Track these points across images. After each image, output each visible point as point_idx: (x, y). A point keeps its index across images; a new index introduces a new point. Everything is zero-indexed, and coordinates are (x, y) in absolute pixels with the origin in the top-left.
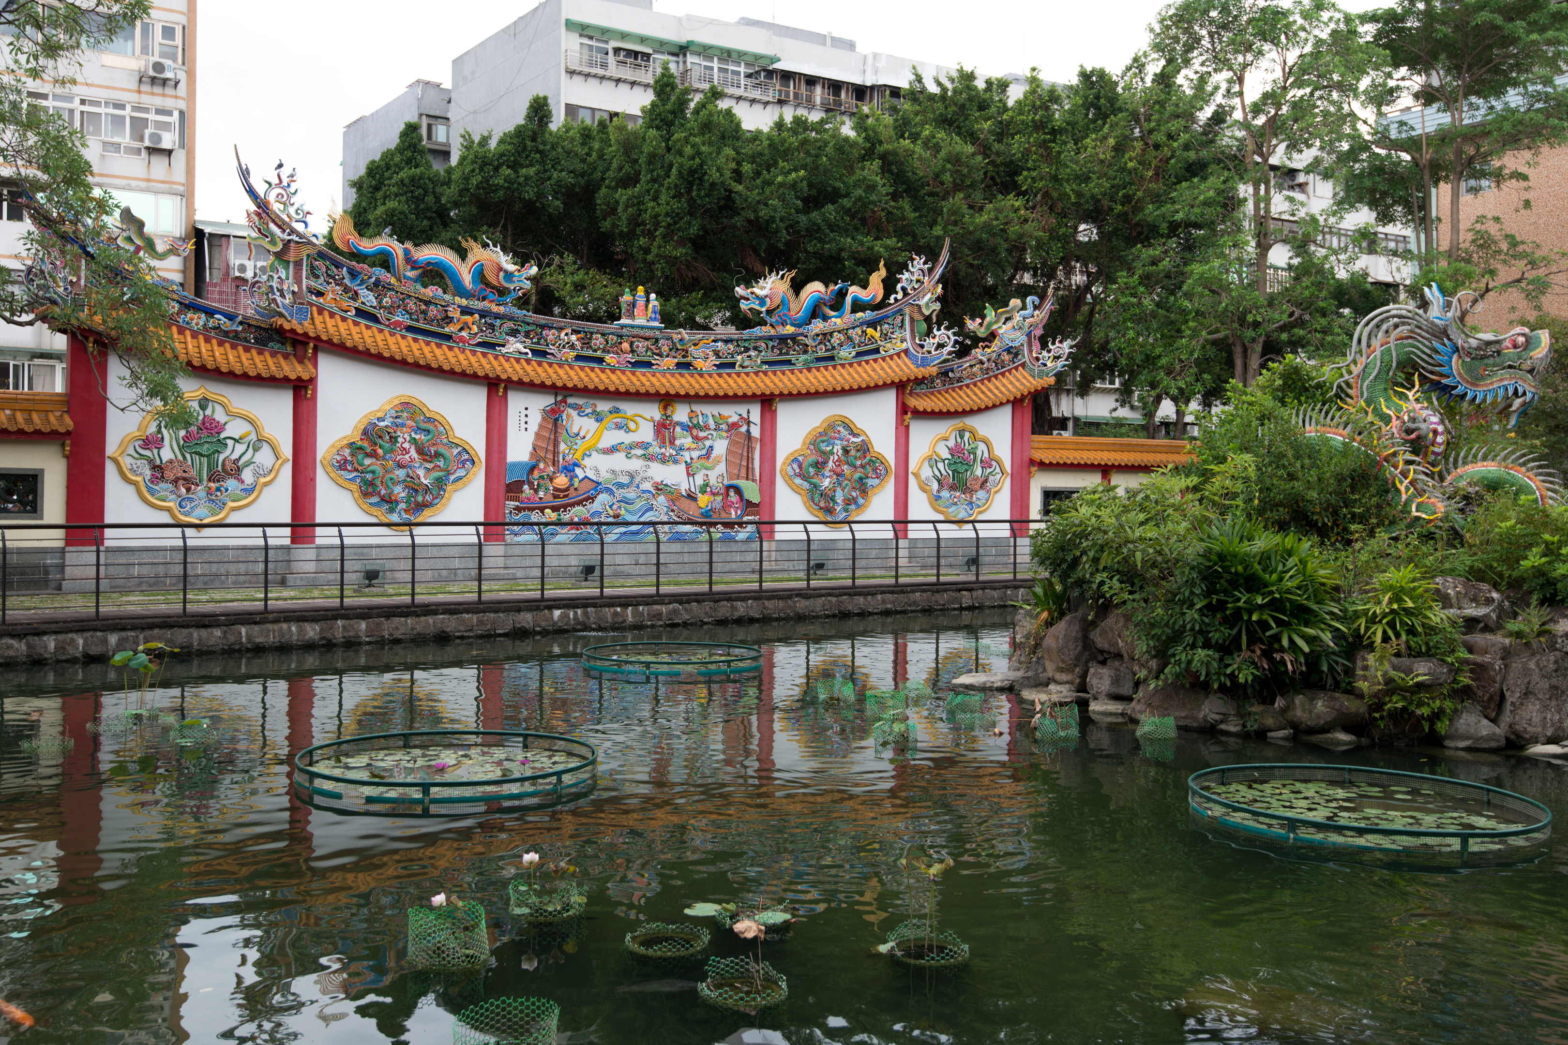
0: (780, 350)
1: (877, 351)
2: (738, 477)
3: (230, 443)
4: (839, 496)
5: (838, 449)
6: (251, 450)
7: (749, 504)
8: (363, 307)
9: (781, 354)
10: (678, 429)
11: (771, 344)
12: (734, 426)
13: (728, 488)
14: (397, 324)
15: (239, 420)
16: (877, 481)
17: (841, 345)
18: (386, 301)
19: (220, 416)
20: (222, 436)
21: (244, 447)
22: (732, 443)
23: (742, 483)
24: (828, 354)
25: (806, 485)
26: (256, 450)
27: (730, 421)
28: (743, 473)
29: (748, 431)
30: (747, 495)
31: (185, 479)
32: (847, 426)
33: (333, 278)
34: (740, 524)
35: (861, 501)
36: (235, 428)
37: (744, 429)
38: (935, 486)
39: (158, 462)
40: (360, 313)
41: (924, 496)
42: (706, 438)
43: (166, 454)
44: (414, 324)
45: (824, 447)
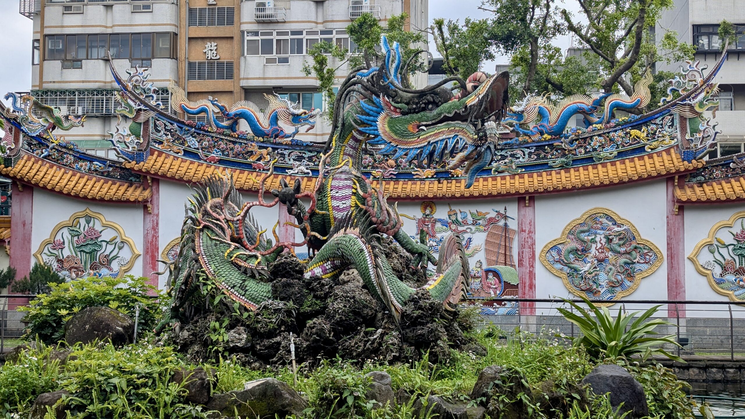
0: (538, 155)
1: (642, 149)
2: (497, 263)
3: (104, 244)
4: (603, 279)
5: (600, 238)
6: (117, 250)
7: (507, 285)
8: (189, 149)
9: (539, 158)
10: (438, 225)
11: (527, 151)
12: (491, 221)
13: (487, 271)
14: (212, 159)
15: (109, 229)
16: (646, 266)
17: (602, 146)
18: (205, 143)
19: (98, 227)
20: (99, 240)
21: (113, 246)
22: (490, 235)
23: (500, 268)
24: (588, 155)
25: (566, 269)
26: (120, 248)
27: (488, 216)
28: (502, 259)
29: (506, 224)
30: (506, 278)
31: (76, 268)
32: (609, 217)
33: (169, 131)
34: (500, 302)
35: (627, 283)
36: (107, 235)
37: (502, 223)
38: (718, 270)
39: (61, 258)
40: (187, 153)
41: (703, 281)
42: (465, 232)
43: (66, 252)
44: (225, 158)
45: (584, 237)
